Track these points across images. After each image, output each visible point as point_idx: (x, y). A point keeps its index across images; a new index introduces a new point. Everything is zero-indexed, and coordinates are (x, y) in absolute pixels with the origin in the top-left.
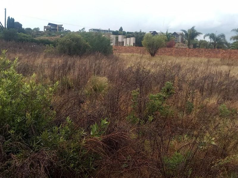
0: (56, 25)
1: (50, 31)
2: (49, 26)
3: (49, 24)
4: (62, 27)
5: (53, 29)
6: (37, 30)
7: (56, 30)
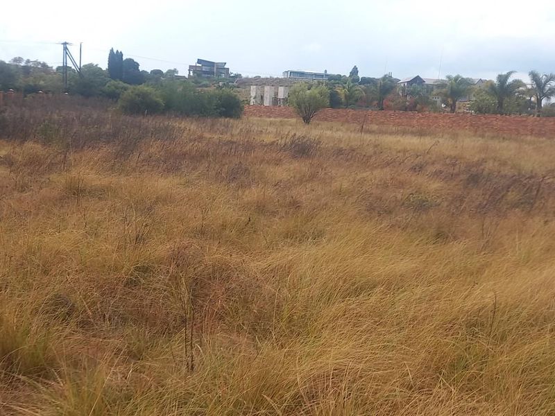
0: (212, 64)
1: (198, 75)
2: (198, 65)
3: (199, 61)
4: (226, 67)
5: (205, 72)
6: (172, 72)
7: (213, 73)
